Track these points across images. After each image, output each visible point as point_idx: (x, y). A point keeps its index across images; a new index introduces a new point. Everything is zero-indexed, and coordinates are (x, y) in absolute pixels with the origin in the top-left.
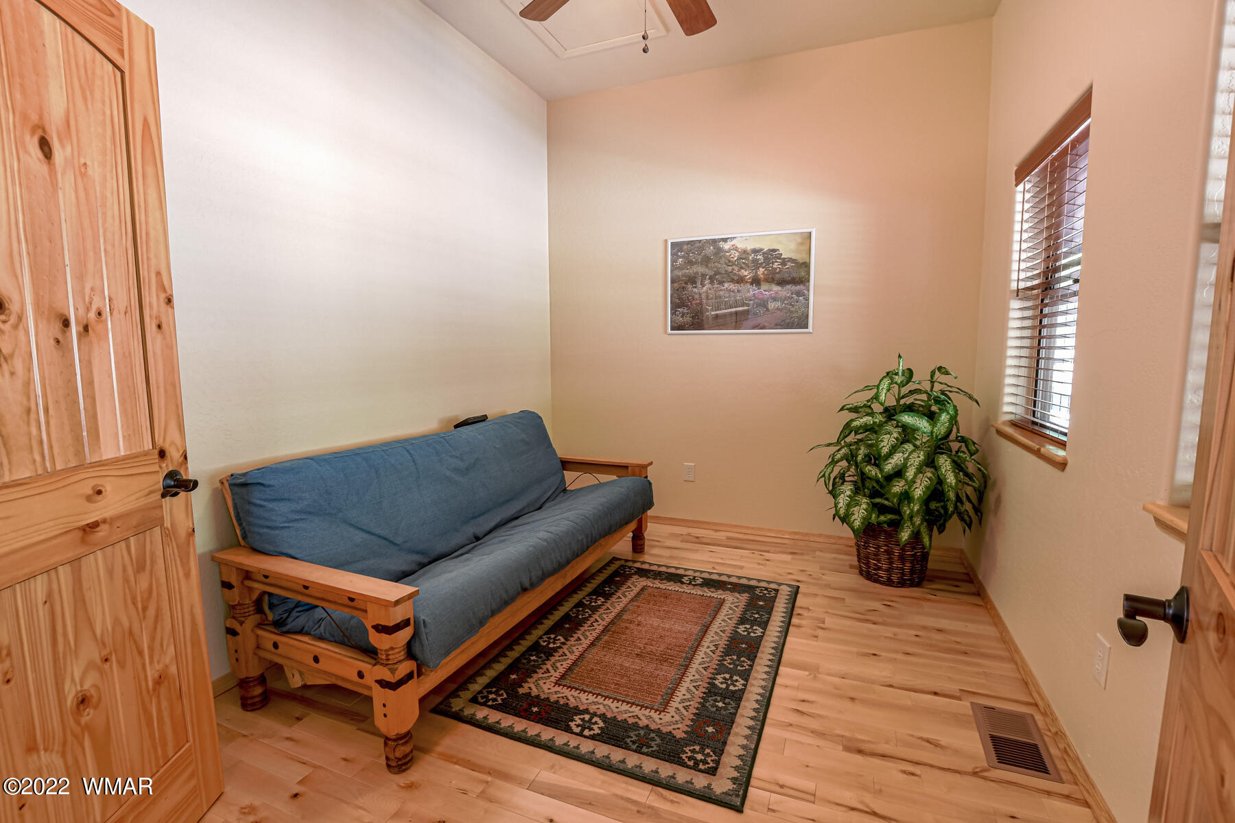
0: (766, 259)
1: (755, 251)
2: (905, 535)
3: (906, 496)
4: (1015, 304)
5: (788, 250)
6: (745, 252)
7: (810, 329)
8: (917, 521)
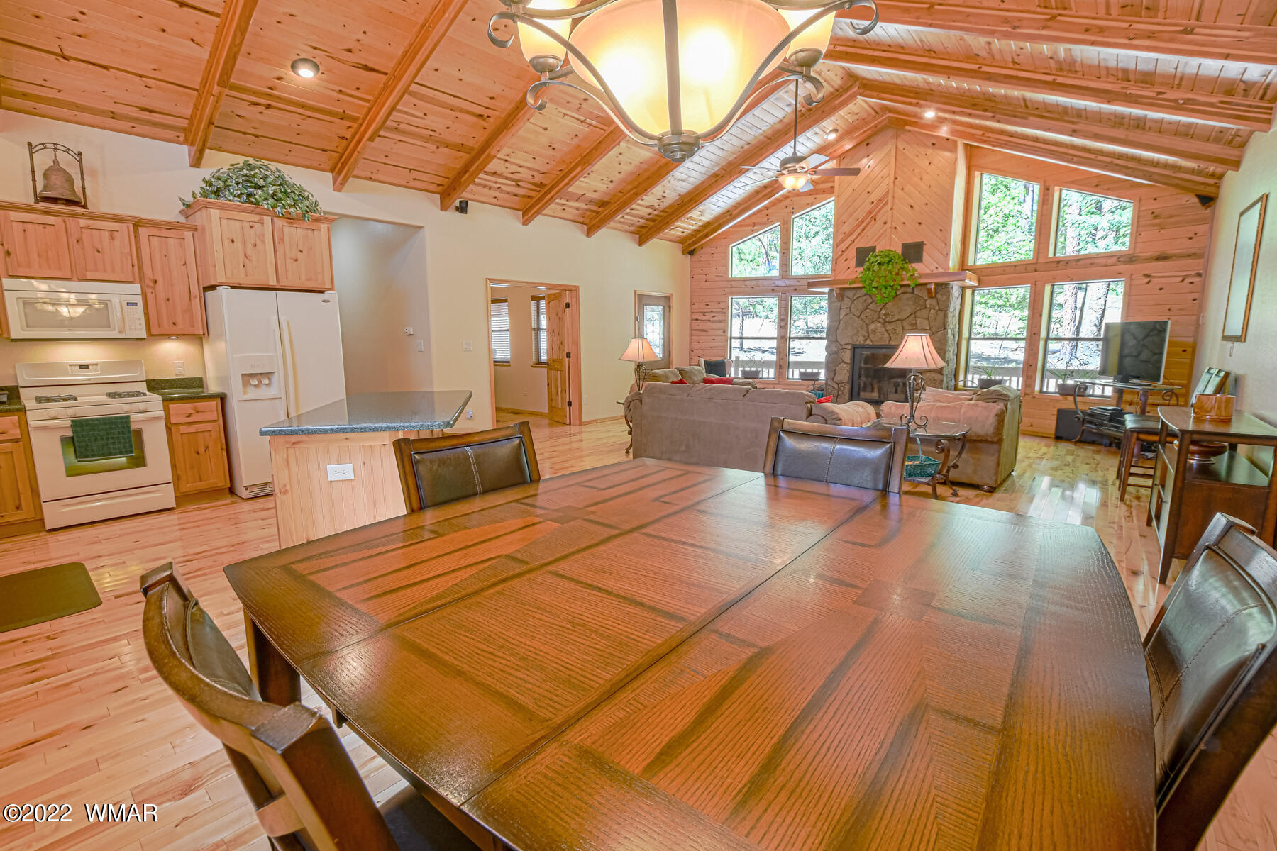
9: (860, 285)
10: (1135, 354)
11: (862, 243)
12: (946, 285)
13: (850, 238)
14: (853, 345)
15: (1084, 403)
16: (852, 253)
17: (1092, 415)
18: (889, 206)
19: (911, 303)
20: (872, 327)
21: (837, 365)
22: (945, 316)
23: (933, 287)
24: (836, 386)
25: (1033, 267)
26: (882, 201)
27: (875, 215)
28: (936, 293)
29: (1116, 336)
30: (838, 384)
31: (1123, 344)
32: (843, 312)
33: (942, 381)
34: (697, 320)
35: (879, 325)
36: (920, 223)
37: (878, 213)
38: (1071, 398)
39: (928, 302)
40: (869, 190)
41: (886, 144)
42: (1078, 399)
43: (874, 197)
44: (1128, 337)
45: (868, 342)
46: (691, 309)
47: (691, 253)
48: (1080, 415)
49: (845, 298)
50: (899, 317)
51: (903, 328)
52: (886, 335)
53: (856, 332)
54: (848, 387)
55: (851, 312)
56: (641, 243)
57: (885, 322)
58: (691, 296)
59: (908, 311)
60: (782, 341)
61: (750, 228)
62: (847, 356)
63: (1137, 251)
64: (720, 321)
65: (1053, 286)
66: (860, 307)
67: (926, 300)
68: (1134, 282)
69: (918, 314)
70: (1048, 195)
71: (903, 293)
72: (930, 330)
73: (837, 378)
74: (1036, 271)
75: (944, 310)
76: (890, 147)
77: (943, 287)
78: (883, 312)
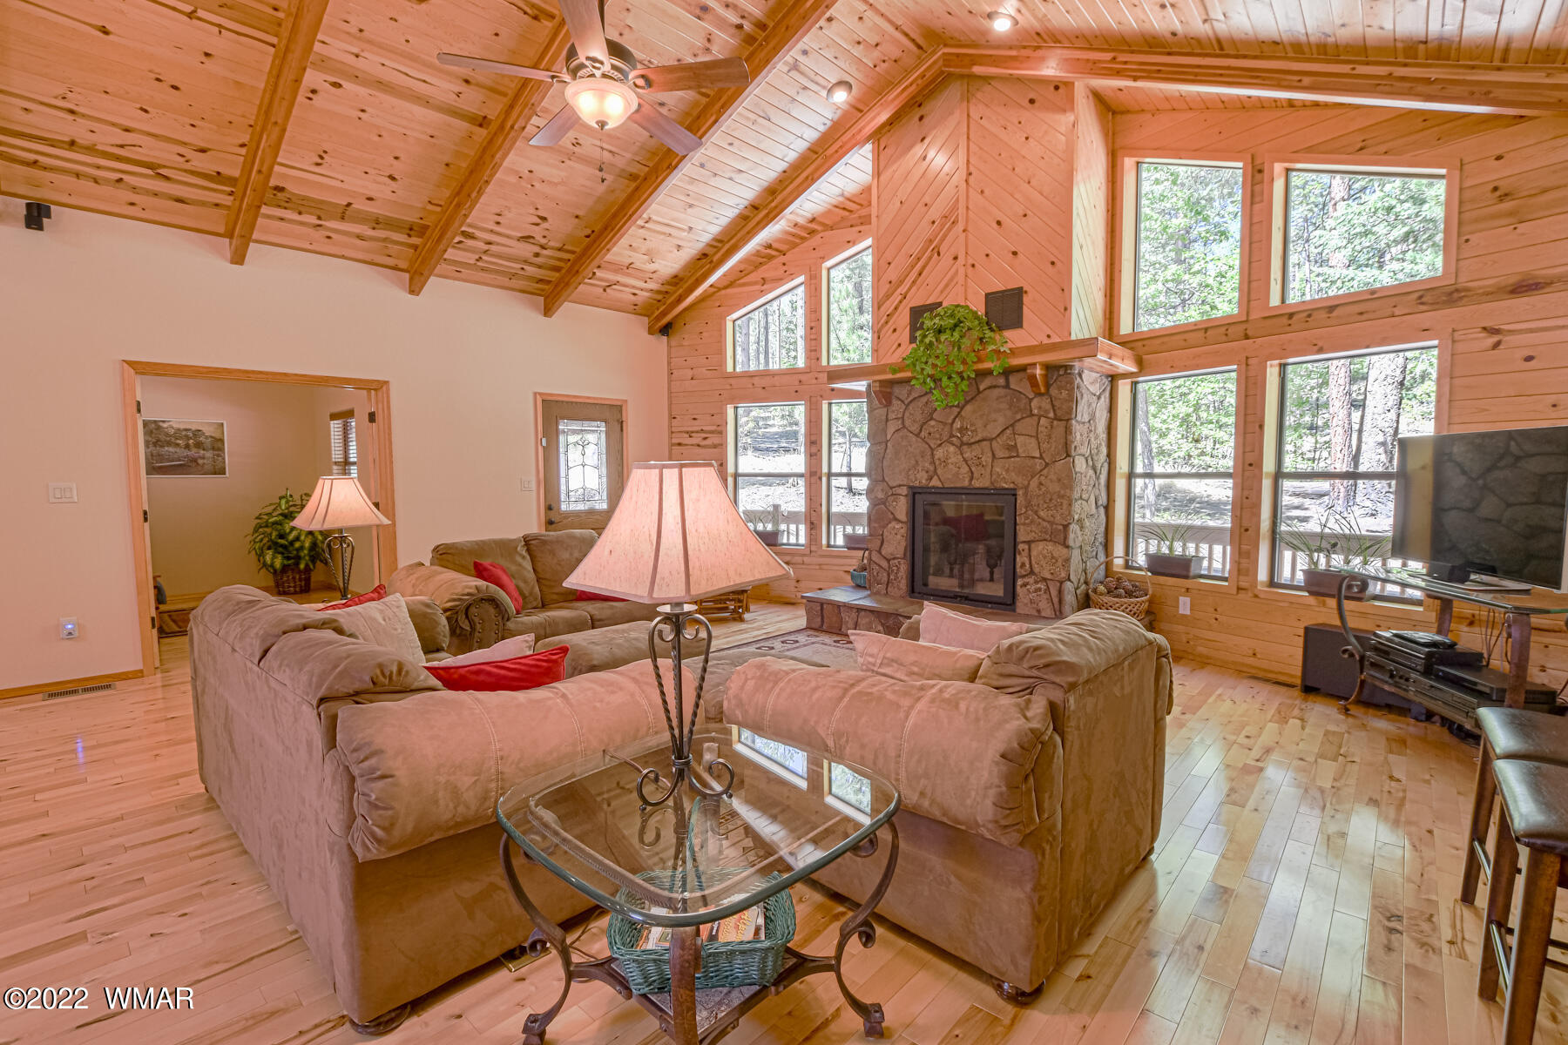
0: (194, 435)
1: (186, 430)
2: (302, 566)
3: (302, 548)
4: (335, 467)
5: (208, 431)
6: (179, 430)
7: (227, 475)
8: (307, 558)
9: (909, 374)
10: (1467, 504)
11: (917, 299)
12: (1066, 368)
13: (899, 291)
14: (910, 487)
15: (1363, 614)
16: (903, 318)
17: (1383, 650)
18: (960, 226)
19: (1004, 406)
20: (939, 453)
21: (885, 526)
22: (1068, 430)
23: (1038, 371)
24: (884, 564)
25: (1237, 330)
26: (950, 220)
27: (938, 247)
28: (1048, 386)
29: (1423, 468)
30: (888, 561)
31: (1439, 486)
32: (892, 428)
33: (1068, 560)
34: (679, 444)
35: (952, 449)
36: (1015, 253)
37: (943, 240)
38: (1332, 603)
39: (1034, 403)
40: (927, 199)
41: (951, 113)
42: (1348, 605)
43: (935, 212)
44: (1451, 472)
45: (935, 482)
46: (670, 426)
47: (666, 330)
48: (1353, 646)
49: (895, 402)
50: (985, 434)
51: (993, 455)
52: (965, 469)
53: (913, 462)
54: (904, 569)
55: (904, 427)
56: (548, 311)
57: (963, 444)
58: (670, 404)
59: (1001, 421)
60: (814, 479)
61: (758, 287)
62: (901, 508)
63: (1462, 279)
64: (715, 446)
65: (1283, 366)
66: (919, 417)
67: (1031, 400)
68: (1460, 347)
69: (1019, 427)
70: (1262, 182)
71: (990, 388)
72: (1041, 457)
73: (887, 550)
74: (1247, 337)
75: (1064, 417)
76: (958, 116)
77: (1060, 374)
78: (958, 424)
